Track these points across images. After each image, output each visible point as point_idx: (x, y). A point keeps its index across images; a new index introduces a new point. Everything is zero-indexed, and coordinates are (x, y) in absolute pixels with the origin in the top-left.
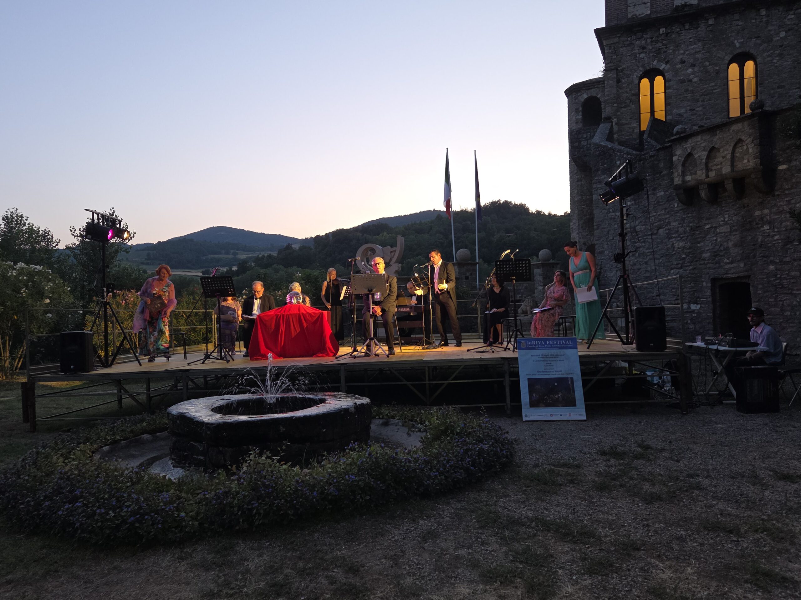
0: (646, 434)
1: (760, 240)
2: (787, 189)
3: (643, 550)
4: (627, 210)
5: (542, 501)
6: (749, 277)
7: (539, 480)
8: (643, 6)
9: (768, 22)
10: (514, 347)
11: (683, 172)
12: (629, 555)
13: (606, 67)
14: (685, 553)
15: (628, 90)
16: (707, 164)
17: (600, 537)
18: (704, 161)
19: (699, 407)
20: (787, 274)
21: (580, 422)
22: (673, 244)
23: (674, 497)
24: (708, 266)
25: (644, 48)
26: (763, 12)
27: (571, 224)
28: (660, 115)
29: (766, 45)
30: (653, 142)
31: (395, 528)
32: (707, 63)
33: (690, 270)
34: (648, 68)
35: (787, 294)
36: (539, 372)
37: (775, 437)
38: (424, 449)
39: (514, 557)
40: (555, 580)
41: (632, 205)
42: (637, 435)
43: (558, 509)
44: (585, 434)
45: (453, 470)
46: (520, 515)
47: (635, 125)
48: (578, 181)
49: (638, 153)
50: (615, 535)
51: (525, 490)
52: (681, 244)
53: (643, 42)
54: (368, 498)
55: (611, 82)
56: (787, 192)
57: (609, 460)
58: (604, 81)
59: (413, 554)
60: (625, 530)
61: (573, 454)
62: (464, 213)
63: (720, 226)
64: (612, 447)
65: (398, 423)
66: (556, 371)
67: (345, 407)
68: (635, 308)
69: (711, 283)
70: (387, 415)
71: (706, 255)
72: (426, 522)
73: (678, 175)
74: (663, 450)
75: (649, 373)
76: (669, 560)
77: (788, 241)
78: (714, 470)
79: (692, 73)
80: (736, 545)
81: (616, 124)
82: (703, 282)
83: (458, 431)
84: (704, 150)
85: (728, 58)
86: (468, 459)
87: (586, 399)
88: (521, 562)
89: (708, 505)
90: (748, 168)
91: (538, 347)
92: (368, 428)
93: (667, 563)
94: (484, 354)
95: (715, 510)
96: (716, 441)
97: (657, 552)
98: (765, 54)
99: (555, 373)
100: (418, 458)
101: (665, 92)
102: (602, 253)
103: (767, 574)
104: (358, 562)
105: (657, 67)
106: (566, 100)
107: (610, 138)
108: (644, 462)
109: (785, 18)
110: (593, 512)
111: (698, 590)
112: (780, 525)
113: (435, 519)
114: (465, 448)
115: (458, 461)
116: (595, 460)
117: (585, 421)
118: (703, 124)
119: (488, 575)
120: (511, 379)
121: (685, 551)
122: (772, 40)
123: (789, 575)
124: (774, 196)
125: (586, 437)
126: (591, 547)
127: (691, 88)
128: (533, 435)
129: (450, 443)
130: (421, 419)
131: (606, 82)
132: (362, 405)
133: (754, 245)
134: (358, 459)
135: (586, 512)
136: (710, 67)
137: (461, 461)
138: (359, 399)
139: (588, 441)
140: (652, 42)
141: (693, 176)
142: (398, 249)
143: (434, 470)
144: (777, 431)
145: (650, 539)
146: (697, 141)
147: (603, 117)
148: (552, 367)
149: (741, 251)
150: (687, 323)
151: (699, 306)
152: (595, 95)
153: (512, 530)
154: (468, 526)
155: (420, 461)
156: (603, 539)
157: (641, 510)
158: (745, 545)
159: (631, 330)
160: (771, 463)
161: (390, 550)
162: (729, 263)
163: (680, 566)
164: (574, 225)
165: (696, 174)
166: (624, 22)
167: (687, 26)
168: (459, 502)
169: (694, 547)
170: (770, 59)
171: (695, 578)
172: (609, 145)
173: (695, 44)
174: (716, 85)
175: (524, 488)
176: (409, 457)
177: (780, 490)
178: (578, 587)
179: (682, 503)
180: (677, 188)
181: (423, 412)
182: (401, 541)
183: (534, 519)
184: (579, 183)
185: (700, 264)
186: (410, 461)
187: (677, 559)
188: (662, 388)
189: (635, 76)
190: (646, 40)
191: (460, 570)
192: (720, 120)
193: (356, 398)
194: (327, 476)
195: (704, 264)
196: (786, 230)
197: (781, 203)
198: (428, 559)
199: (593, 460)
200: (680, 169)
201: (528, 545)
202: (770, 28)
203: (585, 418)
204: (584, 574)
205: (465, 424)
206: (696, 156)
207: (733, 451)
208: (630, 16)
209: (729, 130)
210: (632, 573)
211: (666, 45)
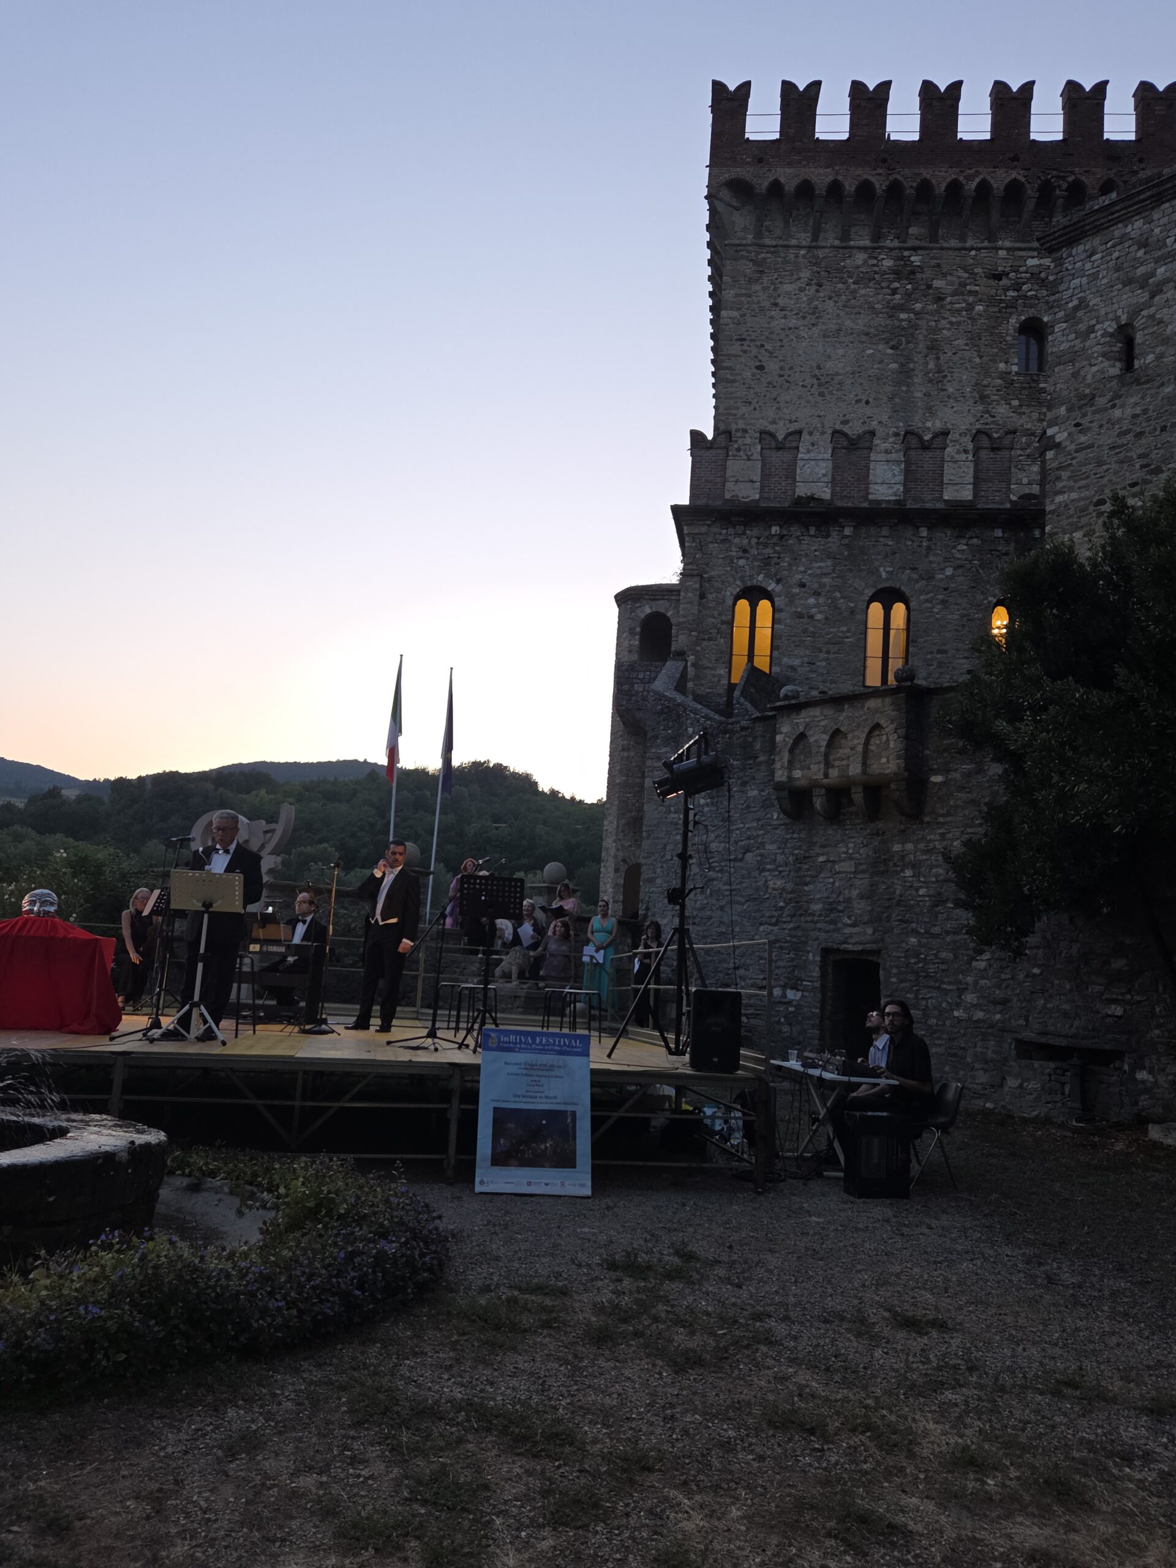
0: (691, 1229)
1: (898, 892)
2: (943, 816)
3: (660, 1470)
4: (695, 815)
5: (487, 1364)
6: (878, 952)
7: (486, 1321)
8: (750, 484)
9: (929, 548)
10: (477, 1042)
11: (790, 762)
12: (631, 1482)
13: (684, 569)
14: (730, 1477)
15: (716, 613)
16: (826, 755)
17: (584, 1443)
18: (823, 749)
19: (783, 1180)
20: (935, 955)
21: (578, 1201)
22: (766, 881)
23: (726, 1358)
24: (818, 925)
25: (745, 551)
26: (924, 532)
27: (606, 823)
28: (762, 662)
29: (924, 583)
30: (749, 706)
31: (171, 1426)
32: (838, 595)
33: (790, 930)
34: (749, 584)
35: (934, 988)
36: (516, 1096)
37: (899, 1246)
38: (264, 1249)
39: (411, 1492)
40: (484, 1542)
41: (707, 805)
42: (676, 1230)
43: (514, 1382)
44: (585, 1225)
45: (318, 1297)
46: (437, 1396)
47: (722, 672)
48: (623, 750)
49: (723, 719)
50: (611, 1439)
51: (457, 1342)
52: (779, 883)
53: (745, 541)
54: (123, 1356)
55: (690, 595)
56: (941, 820)
57: (619, 1280)
58: (679, 591)
59: (200, 1487)
60: (631, 1428)
61: (559, 1265)
62: (420, 775)
63: (841, 861)
64: (628, 1255)
65: (221, 1187)
66: (546, 1097)
67: (108, 1148)
68: (694, 990)
69: (821, 957)
70: (200, 1169)
71: (817, 907)
72: (242, 1412)
73: (782, 767)
74: (717, 1262)
75: (708, 1111)
76: (701, 1490)
77: (939, 900)
78: (796, 1305)
79: (815, 606)
80: (819, 1459)
81: (693, 665)
82: (808, 952)
83: (342, 1211)
84: (823, 733)
85: (869, 592)
86: (353, 1274)
87: (595, 1155)
88: (425, 1502)
89: (780, 1375)
90: (888, 771)
91: (520, 1048)
92: (152, 1196)
93: (698, 1498)
94: (419, 1052)
95: (791, 1387)
96: (807, 1249)
97: (682, 1474)
98: (922, 597)
99: (544, 1100)
100: (248, 1269)
101: (773, 628)
102: (651, 881)
103: (864, 1519)
104: (71, 1507)
105: (763, 585)
106: (615, 610)
107: (681, 687)
108: (681, 1286)
109: (954, 547)
110: (577, 1390)
111: (746, 1553)
112: (893, 1418)
113: (261, 1407)
114: (350, 1249)
115: (330, 1276)
116: (597, 1279)
117: (588, 1198)
118: (826, 689)
119: (352, 1533)
120: (463, 1107)
121: (731, 1472)
122: (933, 577)
123: (900, 1519)
124: (922, 822)
125: (586, 1230)
126: (565, 1465)
127: (811, 629)
128: (489, 1222)
129: (321, 1236)
130: (270, 1183)
131: (682, 594)
132: (147, 1146)
133: (889, 899)
134: (114, 1268)
135: (564, 1390)
136: (842, 601)
137: (336, 1276)
138: (143, 1132)
139: (589, 1240)
140: (758, 544)
141: (805, 771)
142: (279, 828)
143: (278, 1297)
144: (902, 1235)
145: (673, 1447)
146: (815, 717)
147: (673, 649)
148: (541, 1089)
149: (870, 908)
150: (779, 1022)
151: (799, 994)
152: (663, 611)
153: (417, 1429)
154: (328, 1423)
155: (251, 1275)
156: (589, 1448)
157: (666, 1385)
158: (833, 1459)
159: (685, 1027)
160: (889, 1294)
161: (150, 1479)
162: (850, 926)
163: (719, 1503)
164: (610, 825)
165: (809, 769)
166: (719, 503)
167: (812, 531)
168: (320, 1366)
169: (747, 1463)
170: (929, 605)
171: (743, 1528)
172: (679, 698)
173: (822, 561)
174: (848, 631)
175: (455, 1337)
176: (229, 1265)
177: (899, 1347)
178: (526, 1556)
179: (736, 1372)
180: (779, 787)
181: (277, 1166)
182: (179, 1458)
183: (463, 1404)
184: (625, 754)
185: (806, 922)
186: (228, 1276)
187: (716, 1487)
188: (727, 1140)
189: (730, 592)
190: (750, 538)
191: (294, 1524)
192: (851, 688)
193: (138, 1132)
194: (35, 1305)
195: (812, 921)
196: (937, 881)
197: (932, 837)
198: (232, 1499)
199: (592, 1280)
200: (786, 756)
201: (442, 1463)
202: (931, 558)
203: (589, 1193)
204: (544, 1526)
205: (358, 1197)
206: (811, 740)
207: (831, 1269)
208: (728, 496)
209: (863, 707)
210: (633, 1520)
211: (779, 553)
